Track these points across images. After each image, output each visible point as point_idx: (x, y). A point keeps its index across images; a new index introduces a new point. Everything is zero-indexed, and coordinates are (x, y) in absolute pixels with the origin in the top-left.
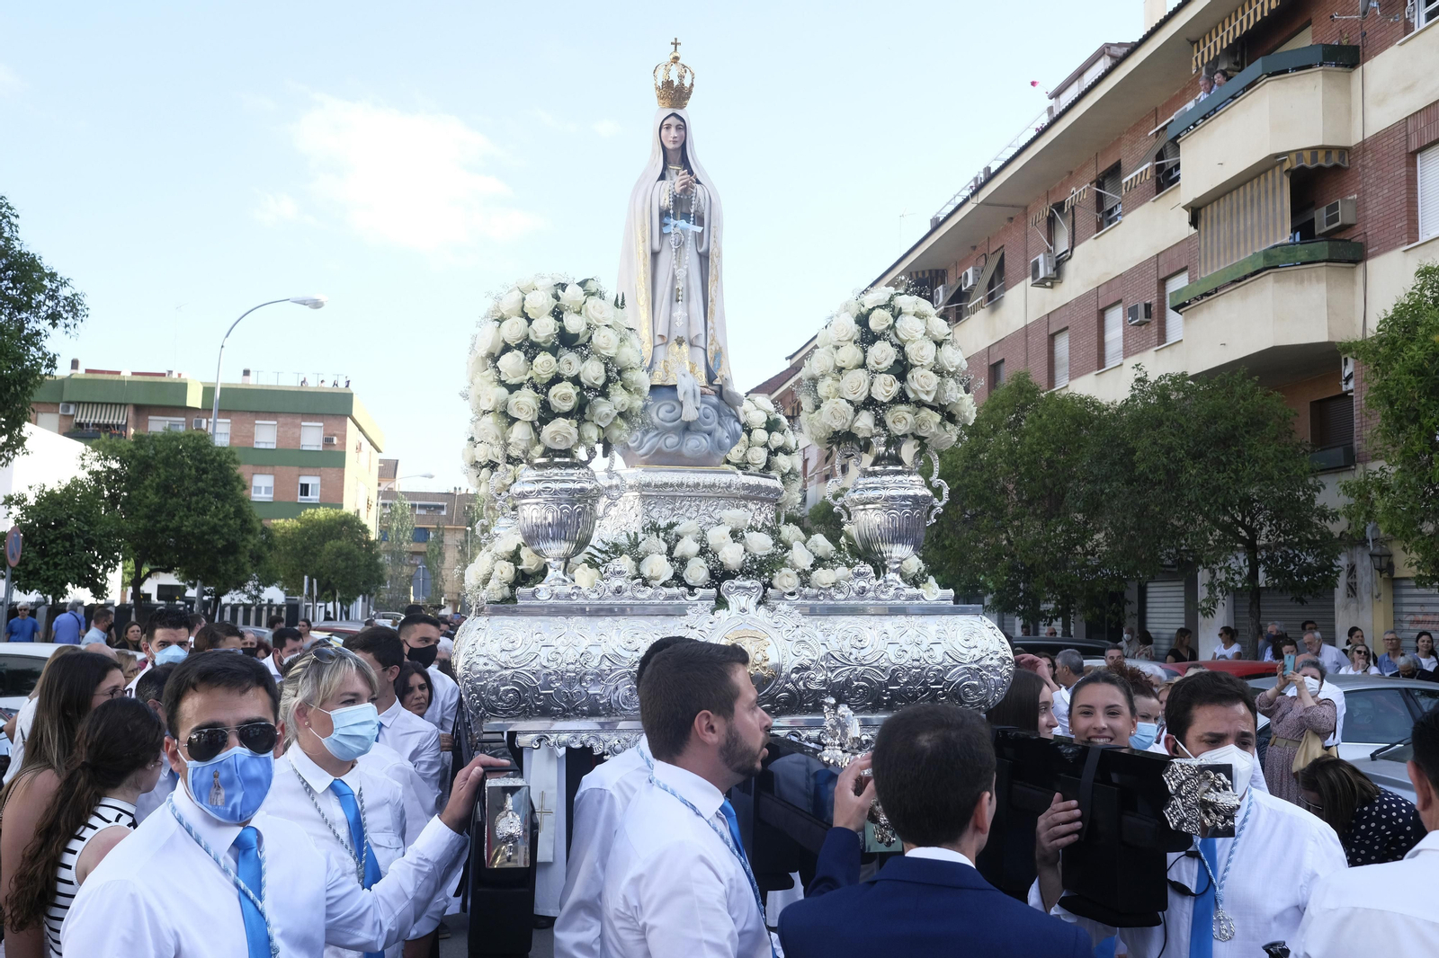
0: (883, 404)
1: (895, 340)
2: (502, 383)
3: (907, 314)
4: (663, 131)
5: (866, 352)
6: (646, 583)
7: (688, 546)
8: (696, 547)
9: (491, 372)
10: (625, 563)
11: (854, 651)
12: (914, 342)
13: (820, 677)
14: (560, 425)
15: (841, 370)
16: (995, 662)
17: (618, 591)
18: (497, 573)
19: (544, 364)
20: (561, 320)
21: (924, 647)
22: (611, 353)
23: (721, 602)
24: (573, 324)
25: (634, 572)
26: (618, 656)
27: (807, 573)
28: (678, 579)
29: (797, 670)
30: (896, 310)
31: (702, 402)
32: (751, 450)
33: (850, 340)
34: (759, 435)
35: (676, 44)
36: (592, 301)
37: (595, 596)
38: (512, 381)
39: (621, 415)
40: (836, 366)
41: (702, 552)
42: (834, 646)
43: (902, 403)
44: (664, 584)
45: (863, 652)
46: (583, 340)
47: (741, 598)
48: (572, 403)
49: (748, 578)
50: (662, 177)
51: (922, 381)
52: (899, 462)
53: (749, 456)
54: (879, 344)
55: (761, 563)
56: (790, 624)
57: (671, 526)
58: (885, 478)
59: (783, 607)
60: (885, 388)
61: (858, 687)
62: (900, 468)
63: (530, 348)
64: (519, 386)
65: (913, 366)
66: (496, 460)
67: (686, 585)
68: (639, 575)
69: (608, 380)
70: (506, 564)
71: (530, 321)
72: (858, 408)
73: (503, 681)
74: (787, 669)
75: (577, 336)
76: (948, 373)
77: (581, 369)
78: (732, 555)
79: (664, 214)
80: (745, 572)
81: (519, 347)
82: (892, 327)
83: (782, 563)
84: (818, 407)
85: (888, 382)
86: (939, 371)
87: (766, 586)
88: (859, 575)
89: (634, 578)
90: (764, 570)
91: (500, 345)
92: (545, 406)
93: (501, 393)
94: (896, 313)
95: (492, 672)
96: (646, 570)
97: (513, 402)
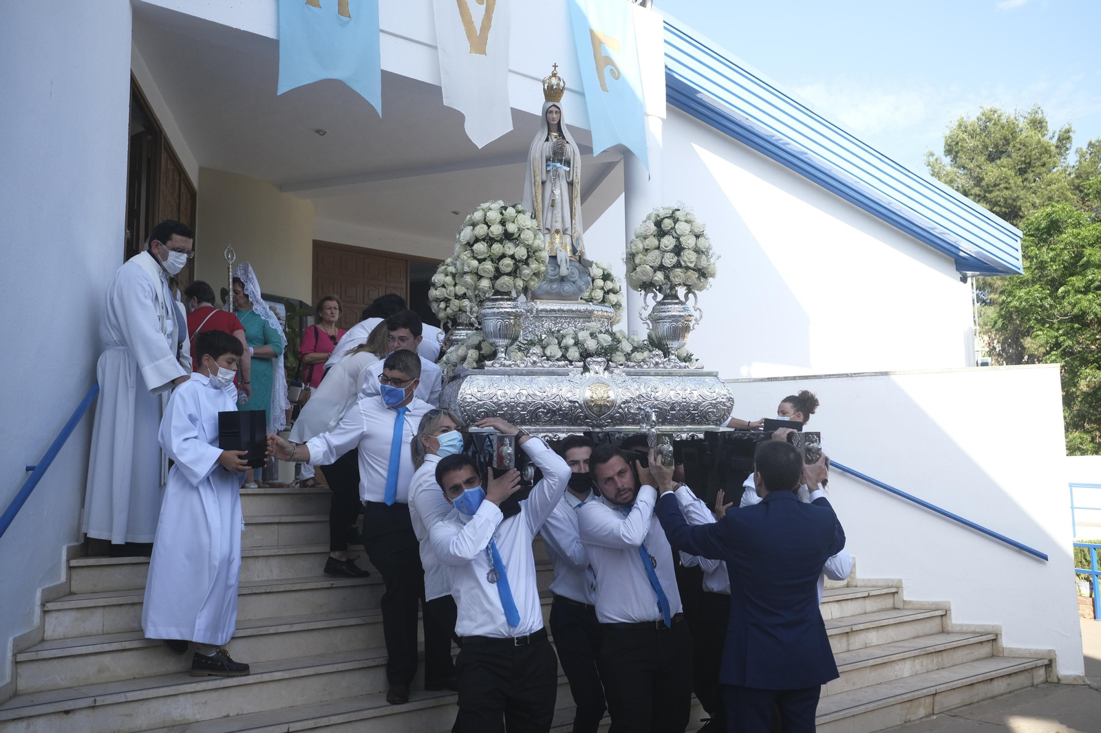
0: (668, 268)
1: (675, 235)
2: (475, 258)
3: (681, 221)
4: (548, 115)
5: (660, 241)
6: (548, 359)
7: (568, 341)
8: (572, 341)
9: (468, 253)
10: (537, 350)
11: (652, 393)
12: (684, 236)
13: (636, 406)
14: (505, 279)
15: (647, 250)
16: (724, 400)
17: (534, 363)
18: (469, 355)
19: (497, 248)
20: (505, 226)
21: (688, 392)
22: (530, 242)
23: (586, 369)
24: (511, 228)
25: (542, 354)
26: (535, 395)
27: (629, 355)
28: (564, 357)
29: (624, 403)
30: (676, 219)
31: (570, 265)
32: (594, 291)
33: (652, 235)
34: (600, 283)
35: (555, 66)
36: (520, 216)
37: (522, 365)
38: (480, 257)
39: (534, 274)
40: (644, 248)
41: (576, 344)
42: (643, 391)
43: (678, 267)
45: (657, 394)
46: (516, 236)
47: (597, 365)
48: (510, 269)
49: (600, 357)
50: (547, 140)
51: (689, 256)
52: (677, 298)
53: (593, 295)
54: (666, 237)
55: (606, 349)
56: (621, 380)
57: (559, 331)
59: (616, 371)
60: (670, 260)
62: (677, 301)
63: (490, 240)
64: (484, 260)
65: (684, 249)
66: (449, 297)
67: (568, 360)
68: (545, 355)
69: (529, 257)
70: (474, 351)
71: (489, 227)
72: (655, 270)
73: (480, 407)
74: (619, 402)
75: (513, 234)
76: (702, 252)
77: (515, 251)
78: (591, 345)
79: (548, 160)
80: (599, 355)
81: (484, 240)
82: (673, 228)
83: (617, 349)
84: (635, 269)
85: (671, 257)
86: (697, 251)
87: (608, 361)
88: (655, 356)
89: (542, 357)
90: (607, 353)
91: (474, 239)
92: (497, 270)
93: (475, 263)
94: (676, 221)
95: (473, 402)
96: (548, 352)
97: (481, 268)
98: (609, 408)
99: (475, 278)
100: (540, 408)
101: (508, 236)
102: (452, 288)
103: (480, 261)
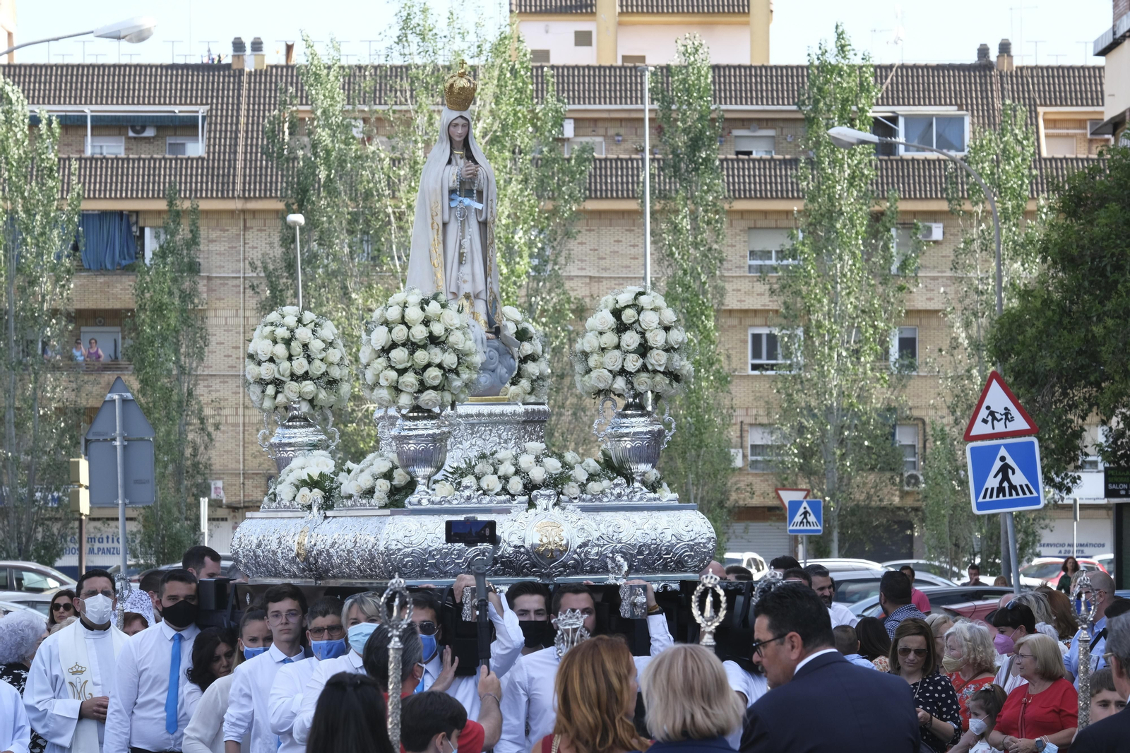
0: (631, 373)
1: (639, 329)
2: (393, 368)
3: (647, 309)
4: (452, 128)
5: (620, 338)
6: (485, 493)
7: (507, 468)
8: (512, 469)
9: (383, 361)
10: (469, 480)
11: (615, 533)
12: (651, 330)
13: (595, 550)
14: (431, 394)
15: (603, 349)
16: (704, 540)
17: (469, 498)
18: (377, 488)
19: (421, 356)
20: (429, 326)
21: (659, 531)
22: (460, 346)
23: (531, 504)
24: (437, 329)
25: (477, 486)
27: (584, 485)
28: (505, 490)
29: (580, 547)
30: (640, 307)
31: (488, 346)
33: (609, 329)
36: (446, 311)
37: (454, 502)
38: (400, 367)
39: (465, 385)
40: (600, 347)
41: (517, 472)
42: (602, 531)
43: (644, 372)
44: (497, 494)
45: (621, 535)
46: (443, 339)
47: (544, 499)
48: (437, 381)
49: (548, 489)
50: (449, 162)
51: (657, 357)
52: (643, 408)
54: (628, 333)
55: (555, 479)
56: (575, 518)
58: (633, 420)
59: (570, 507)
60: (633, 363)
62: (643, 412)
63: (412, 346)
64: (405, 371)
65: (651, 348)
67: (509, 494)
68: (480, 488)
69: (459, 364)
70: (384, 481)
71: (409, 328)
72: (615, 374)
73: (406, 555)
74: (574, 545)
75: (439, 337)
76: (674, 349)
77: (443, 358)
78: (537, 474)
79: (452, 192)
80: (545, 484)
81: (404, 345)
82: (637, 321)
83: (569, 478)
84: (587, 373)
85: (635, 359)
86: (668, 349)
87: (559, 494)
88: (617, 485)
89: (477, 490)
90: (557, 483)
91: (390, 343)
92: (422, 382)
93: (393, 375)
94: (640, 310)
95: (399, 550)
96: (484, 485)
97: (401, 380)
98: (562, 553)
99: (395, 392)
100: (478, 555)
101: (433, 340)
102: (286, 364)
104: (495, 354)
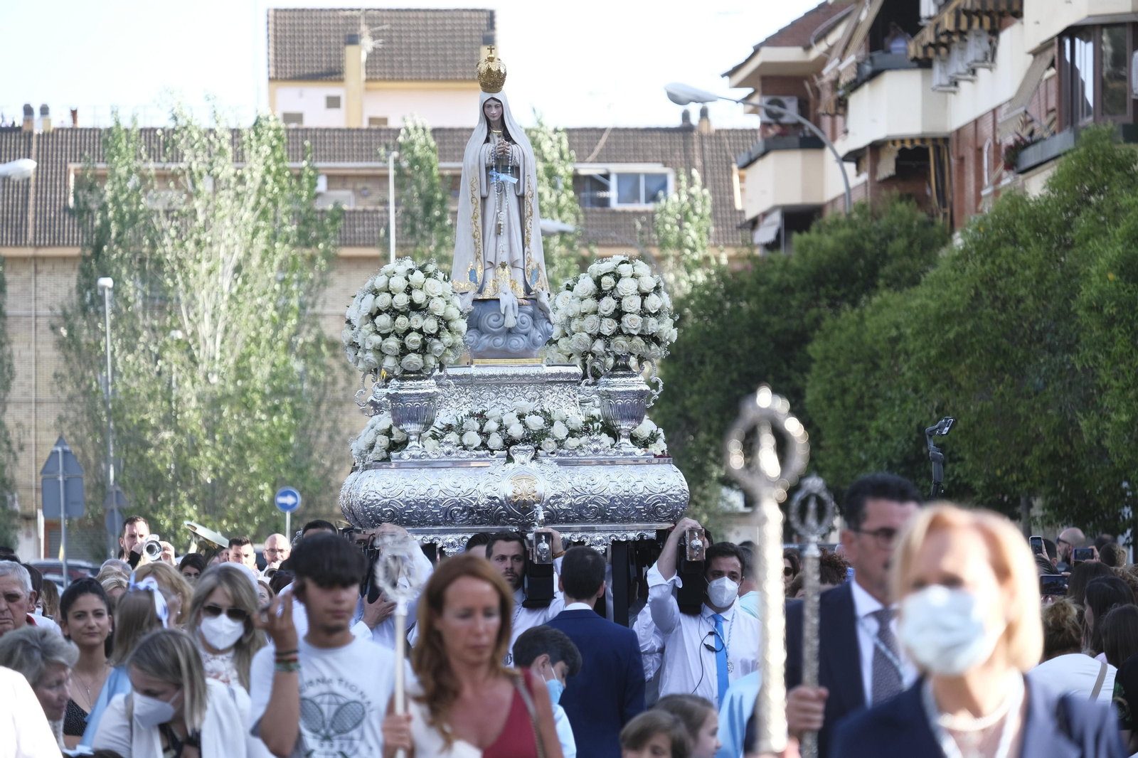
0: (608, 336)
1: (616, 295)
2: (377, 333)
3: (625, 278)
4: (486, 110)
5: (598, 304)
6: (465, 448)
7: (492, 425)
8: (496, 426)
9: (371, 325)
10: (452, 437)
11: (588, 486)
12: (628, 296)
13: (567, 502)
14: (412, 357)
15: (583, 314)
16: (676, 492)
17: (449, 453)
18: (378, 443)
19: (402, 322)
20: (411, 295)
21: (632, 484)
22: (441, 313)
23: (510, 459)
24: (418, 297)
25: (458, 442)
26: (448, 490)
27: (563, 441)
28: (484, 445)
29: (553, 498)
33: (590, 295)
36: (430, 281)
37: (436, 456)
38: (383, 332)
39: (449, 348)
40: (581, 312)
41: (500, 429)
42: (576, 483)
43: (619, 335)
44: (476, 449)
46: (424, 306)
47: (522, 456)
48: (419, 344)
49: (526, 444)
50: (487, 140)
51: (632, 321)
52: (629, 369)
54: (606, 299)
55: (534, 435)
56: (551, 470)
59: (547, 461)
60: (608, 327)
61: (591, 508)
62: (630, 373)
63: (394, 312)
64: (388, 335)
65: (626, 313)
67: (489, 449)
68: (462, 444)
69: (439, 330)
70: (384, 437)
71: (393, 296)
72: (593, 338)
73: (386, 505)
74: (547, 497)
75: (420, 305)
76: (650, 314)
77: (424, 324)
78: (516, 430)
79: (489, 168)
80: (525, 441)
81: (387, 311)
82: (614, 287)
83: (547, 435)
84: (571, 337)
85: (610, 323)
86: (644, 314)
87: (537, 449)
88: (594, 441)
89: (458, 446)
90: (534, 439)
91: (376, 310)
92: (403, 346)
93: (378, 339)
94: (618, 278)
95: (378, 500)
96: (466, 442)
97: (384, 344)
99: (379, 355)
100: (454, 505)
103: (384, 336)
104: (527, 319)
